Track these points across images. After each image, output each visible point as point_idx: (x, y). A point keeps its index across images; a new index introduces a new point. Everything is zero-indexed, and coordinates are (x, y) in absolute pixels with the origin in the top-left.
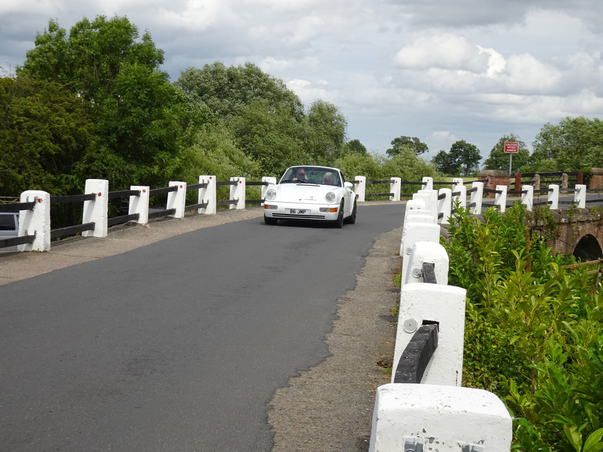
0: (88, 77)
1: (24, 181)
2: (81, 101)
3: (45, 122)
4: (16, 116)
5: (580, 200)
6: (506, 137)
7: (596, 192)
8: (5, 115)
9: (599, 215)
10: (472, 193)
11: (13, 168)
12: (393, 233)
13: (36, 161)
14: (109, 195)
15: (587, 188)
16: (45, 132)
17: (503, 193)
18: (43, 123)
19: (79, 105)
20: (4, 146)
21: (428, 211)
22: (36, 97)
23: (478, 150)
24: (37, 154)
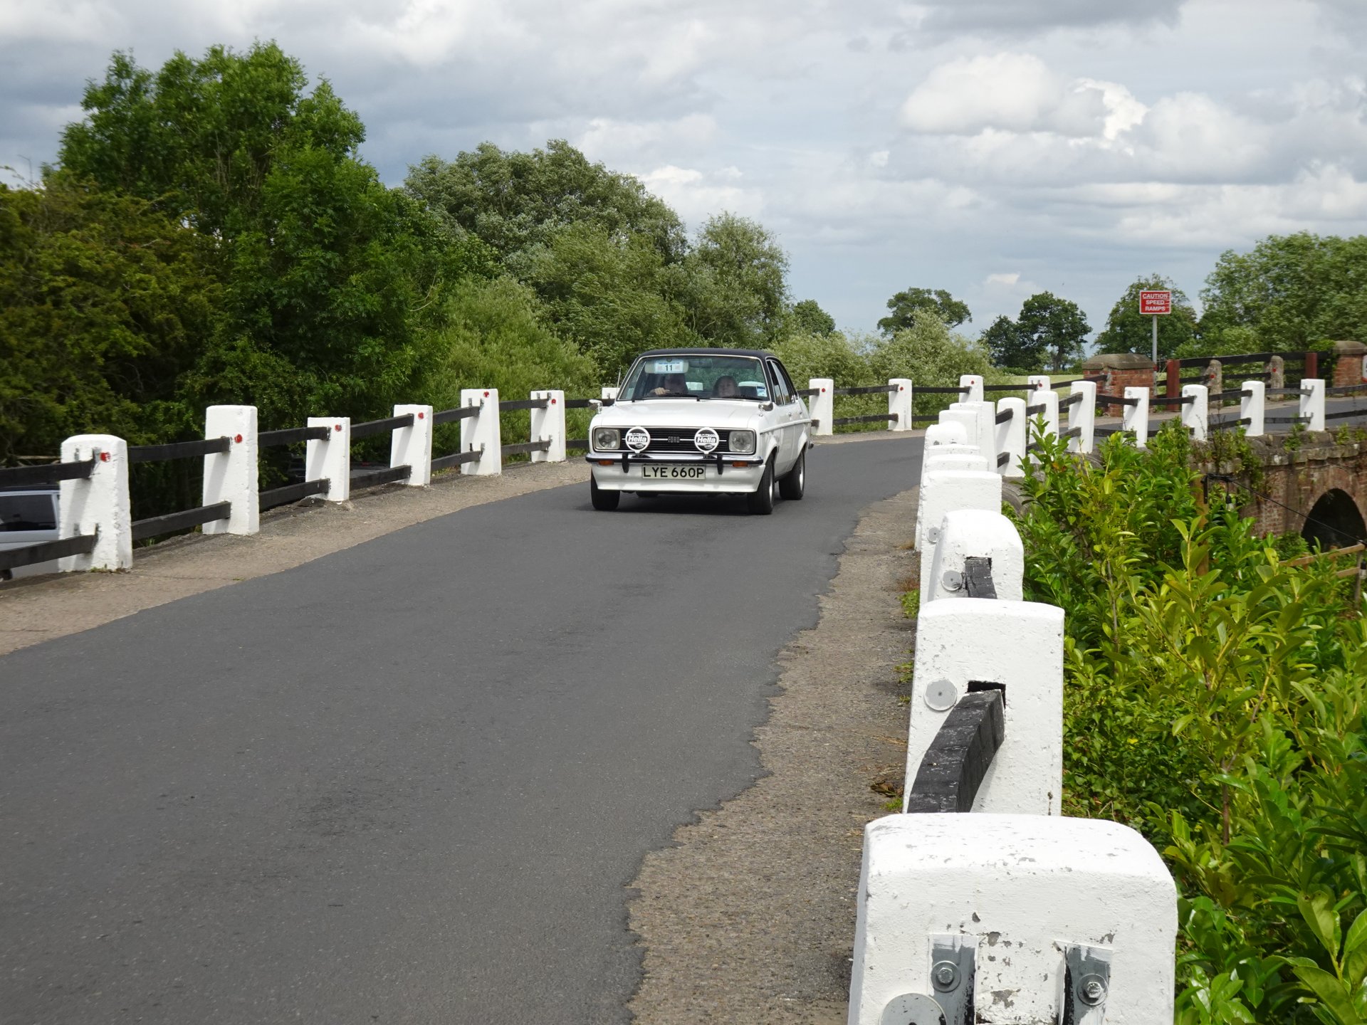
0: (204, 182)
1: (71, 420)
2: (192, 236)
3: (112, 286)
4: (47, 275)
5: (1312, 414)
6: (1143, 281)
7: (1346, 396)
8: (23, 273)
9: (1356, 446)
10: (1071, 406)
11: (47, 391)
12: (900, 500)
13: (96, 374)
14: (260, 439)
15: (1328, 386)
16: (113, 307)
17: (1140, 404)
18: (108, 287)
19: (188, 244)
20: (23, 343)
21: (975, 447)
22: (91, 230)
23: (1082, 312)
24: (97, 356)
